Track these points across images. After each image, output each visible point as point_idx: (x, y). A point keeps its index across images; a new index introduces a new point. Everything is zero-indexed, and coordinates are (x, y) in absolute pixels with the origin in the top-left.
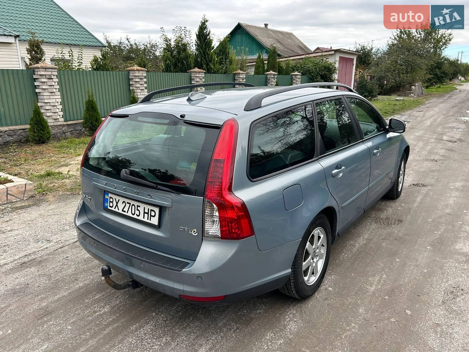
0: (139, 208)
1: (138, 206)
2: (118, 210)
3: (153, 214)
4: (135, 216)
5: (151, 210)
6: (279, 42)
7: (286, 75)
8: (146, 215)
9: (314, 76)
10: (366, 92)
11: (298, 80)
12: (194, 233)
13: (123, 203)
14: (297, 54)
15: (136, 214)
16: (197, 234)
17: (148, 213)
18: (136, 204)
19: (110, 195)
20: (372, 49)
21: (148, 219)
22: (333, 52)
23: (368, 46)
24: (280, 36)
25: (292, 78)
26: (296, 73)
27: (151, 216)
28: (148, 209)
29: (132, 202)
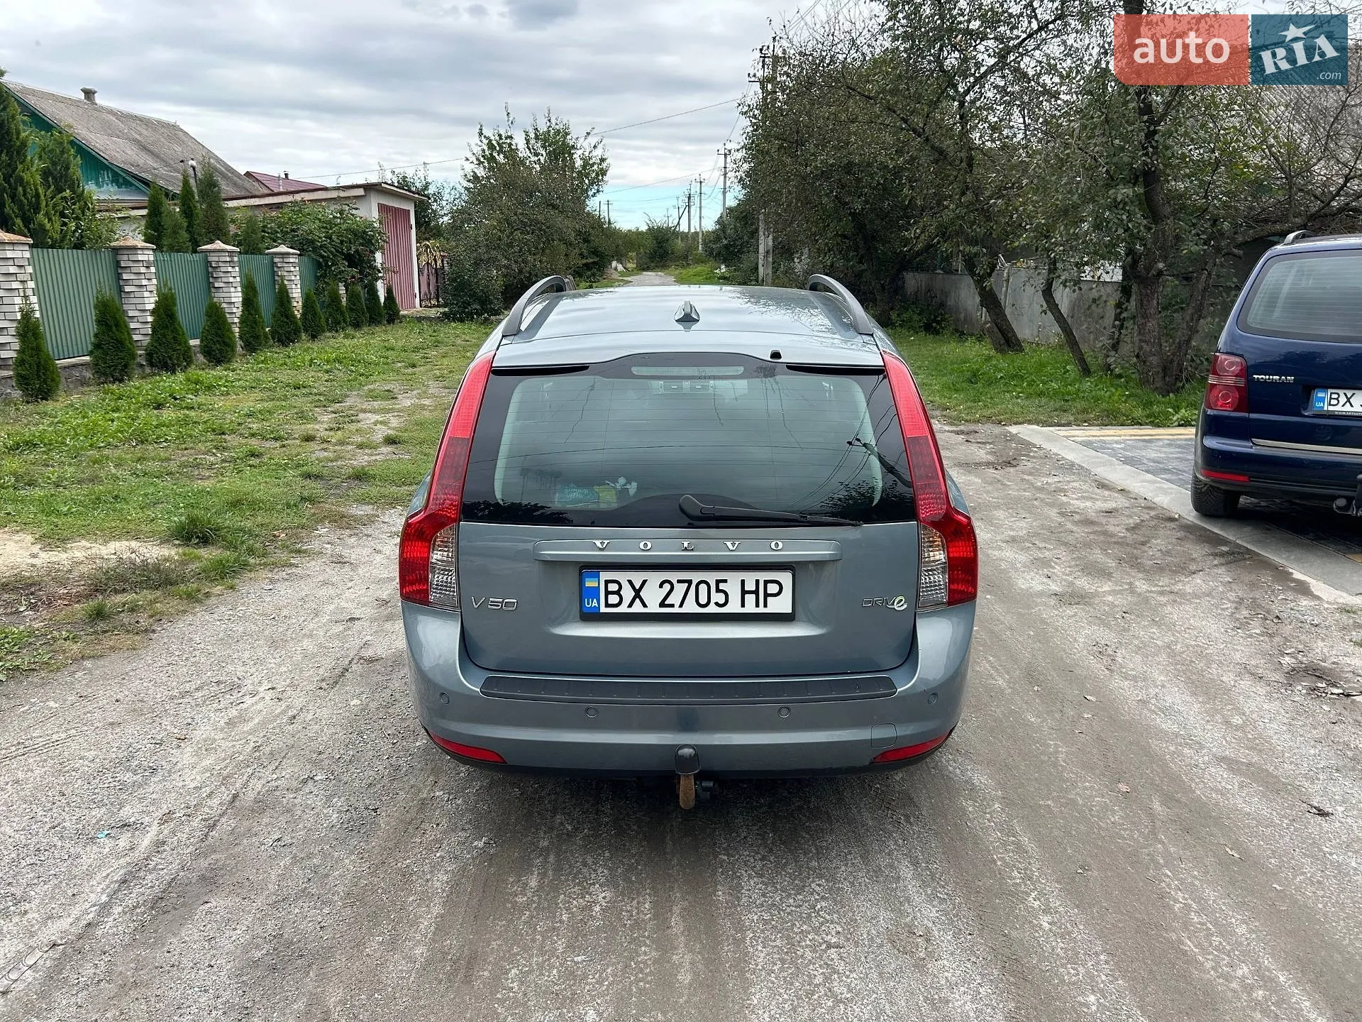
0: (722, 586)
1: (718, 582)
2: (645, 606)
3: (773, 588)
4: (712, 609)
5: (766, 582)
6: (144, 148)
7: (252, 253)
8: (750, 599)
9: (328, 257)
10: (474, 301)
11: (292, 269)
12: (900, 604)
13: (661, 586)
14: (243, 194)
15: (713, 601)
16: (905, 606)
17: (756, 592)
18: (712, 577)
19: (605, 576)
20: (426, 187)
21: (757, 605)
22: (361, 192)
23: (416, 178)
24: (145, 132)
25: (273, 264)
26: (283, 249)
27: (766, 595)
28: (757, 582)
29: (696, 577)
